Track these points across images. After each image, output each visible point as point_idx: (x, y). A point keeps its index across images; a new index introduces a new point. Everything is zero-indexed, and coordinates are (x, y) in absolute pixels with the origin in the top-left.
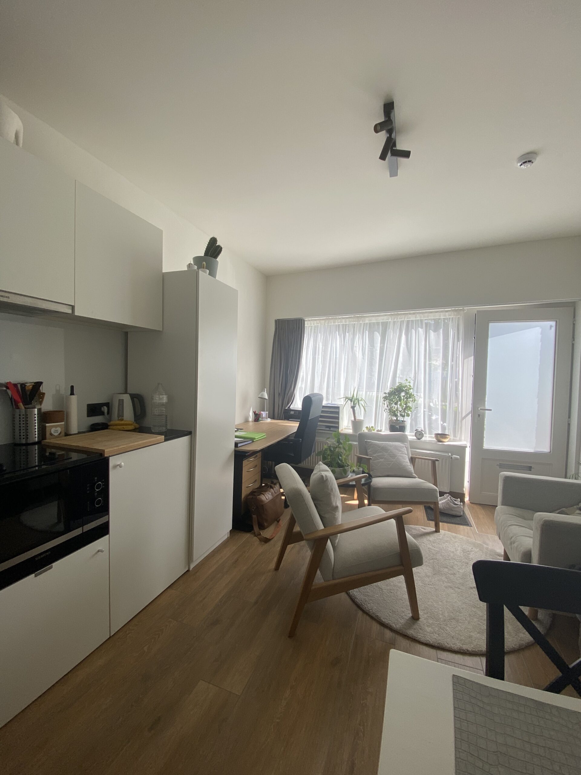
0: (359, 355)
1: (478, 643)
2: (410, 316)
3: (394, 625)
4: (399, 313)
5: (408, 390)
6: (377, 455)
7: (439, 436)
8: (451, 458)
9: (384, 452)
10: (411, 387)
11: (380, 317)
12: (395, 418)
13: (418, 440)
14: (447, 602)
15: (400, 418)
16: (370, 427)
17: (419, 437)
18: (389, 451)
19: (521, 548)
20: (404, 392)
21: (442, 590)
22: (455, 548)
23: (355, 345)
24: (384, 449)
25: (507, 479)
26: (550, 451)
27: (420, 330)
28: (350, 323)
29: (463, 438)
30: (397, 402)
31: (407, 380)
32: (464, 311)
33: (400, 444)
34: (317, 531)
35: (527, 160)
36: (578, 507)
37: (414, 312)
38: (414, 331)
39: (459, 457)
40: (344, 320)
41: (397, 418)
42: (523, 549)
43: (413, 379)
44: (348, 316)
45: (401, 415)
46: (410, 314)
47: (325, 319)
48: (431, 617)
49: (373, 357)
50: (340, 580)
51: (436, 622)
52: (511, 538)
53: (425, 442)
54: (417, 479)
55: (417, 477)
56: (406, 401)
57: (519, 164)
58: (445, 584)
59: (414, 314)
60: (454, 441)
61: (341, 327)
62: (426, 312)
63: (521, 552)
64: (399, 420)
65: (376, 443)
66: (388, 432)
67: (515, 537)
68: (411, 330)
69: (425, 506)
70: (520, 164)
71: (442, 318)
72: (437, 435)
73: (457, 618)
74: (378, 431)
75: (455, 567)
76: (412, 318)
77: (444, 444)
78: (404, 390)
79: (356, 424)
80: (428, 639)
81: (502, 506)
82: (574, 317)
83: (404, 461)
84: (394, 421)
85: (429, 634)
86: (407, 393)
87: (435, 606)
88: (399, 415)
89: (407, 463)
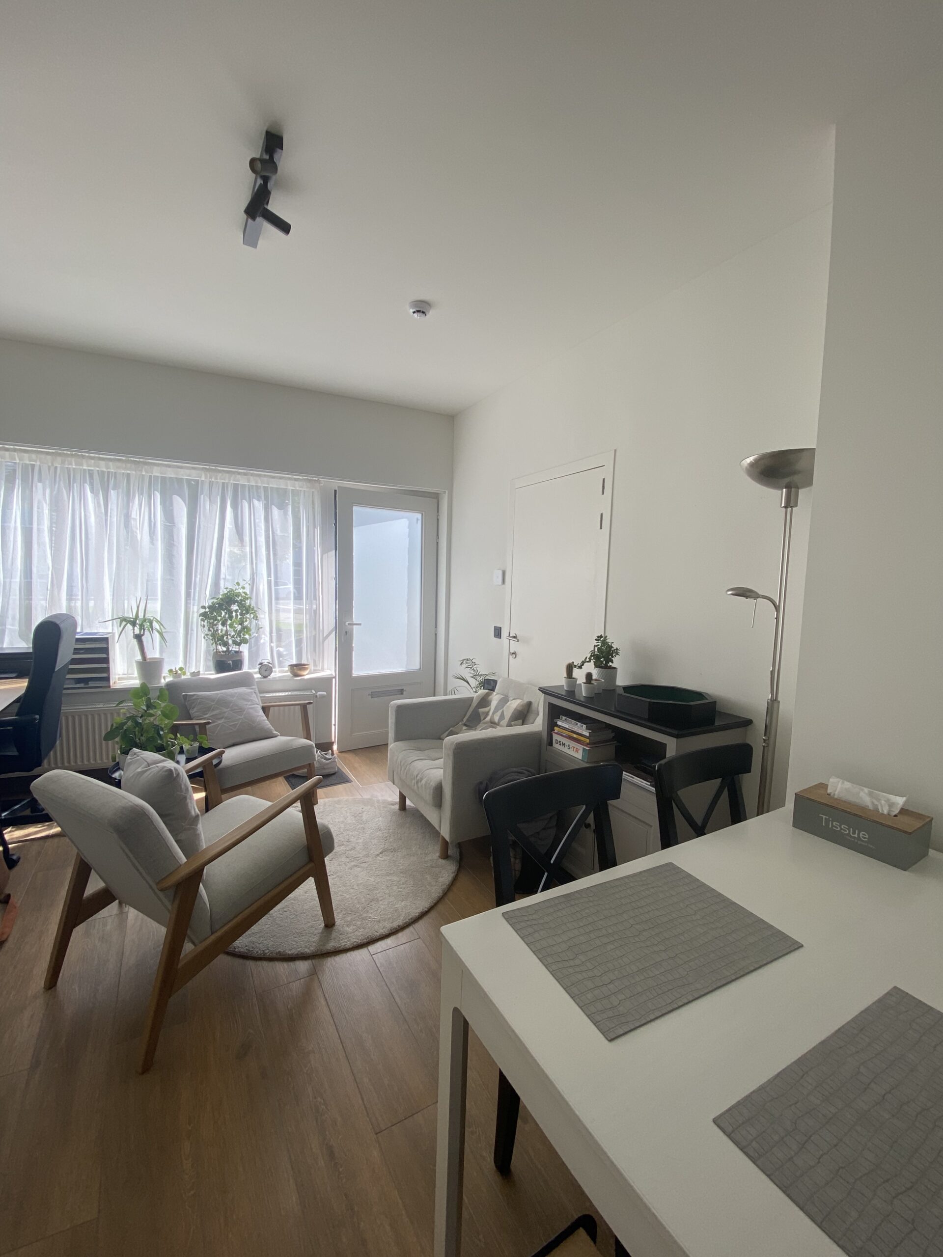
0: (143, 536)
1: (407, 912)
2: (239, 477)
3: (306, 950)
4: (219, 468)
5: (245, 601)
6: (211, 714)
7: (295, 668)
8: (316, 696)
9: (222, 708)
10: (248, 595)
11: (182, 470)
12: (225, 649)
13: (265, 679)
14: (358, 885)
15: (235, 648)
16: (177, 669)
17: (266, 674)
18: (231, 704)
19: (431, 784)
20: (236, 604)
21: (348, 875)
22: (344, 816)
23: (133, 516)
24: (223, 702)
25: (400, 709)
26: (420, 669)
27: (256, 502)
28: (119, 471)
29: (326, 666)
30: (226, 620)
31: (238, 584)
32: (320, 483)
33: (246, 689)
34: (178, 868)
35: (421, 310)
36: (463, 723)
37: (245, 471)
38: (246, 504)
39: (325, 693)
40: (102, 463)
41: (228, 648)
42: (433, 784)
43: (249, 582)
44: (112, 457)
45: (235, 643)
46: (239, 473)
47: (53, 452)
48: (348, 913)
49: (172, 542)
50: (223, 930)
51: (356, 916)
52: (417, 776)
53: (274, 680)
54: (279, 737)
55: (279, 734)
56: (240, 618)
57: (412, 311)
58: (349, 865)
59: (245, 474)
60: (315, 671)
61: (96, 476)
62: (265, 476)
63: (432, 788)
64: (231, 651)
65: (202, 695)
66: (213, 676)
67: (420, 774)
68: (242, 501)
69: (284, 777)
70: (414, 310)
71: (289, 489)
72: (292, 666)
73: (375, 897)
74: (193, 674)
75: (351, 840)
76: (242, 481)
77: (304, 679)
78: (237, 600)
79: (149, 667)
80: (355, 940)
81: (396, 743)
82: (438, 512)
83: (257, 714)
84: (222, 653)
85: (352, 934)
86: (241, 605)
87: (347, 897)
88: (230, 642)
89: (263, 716)
